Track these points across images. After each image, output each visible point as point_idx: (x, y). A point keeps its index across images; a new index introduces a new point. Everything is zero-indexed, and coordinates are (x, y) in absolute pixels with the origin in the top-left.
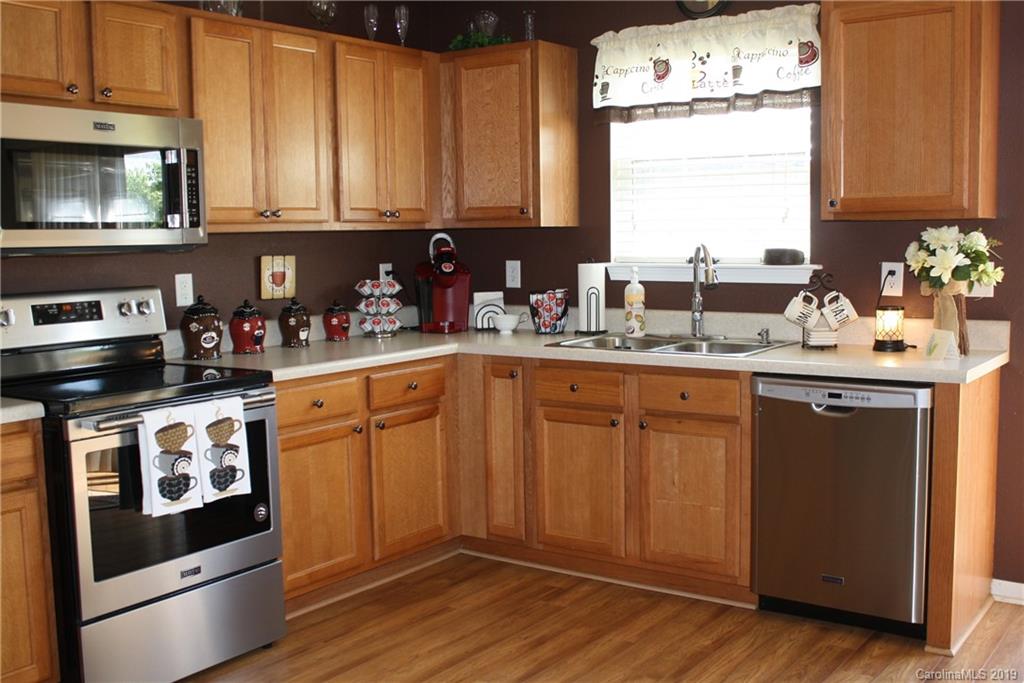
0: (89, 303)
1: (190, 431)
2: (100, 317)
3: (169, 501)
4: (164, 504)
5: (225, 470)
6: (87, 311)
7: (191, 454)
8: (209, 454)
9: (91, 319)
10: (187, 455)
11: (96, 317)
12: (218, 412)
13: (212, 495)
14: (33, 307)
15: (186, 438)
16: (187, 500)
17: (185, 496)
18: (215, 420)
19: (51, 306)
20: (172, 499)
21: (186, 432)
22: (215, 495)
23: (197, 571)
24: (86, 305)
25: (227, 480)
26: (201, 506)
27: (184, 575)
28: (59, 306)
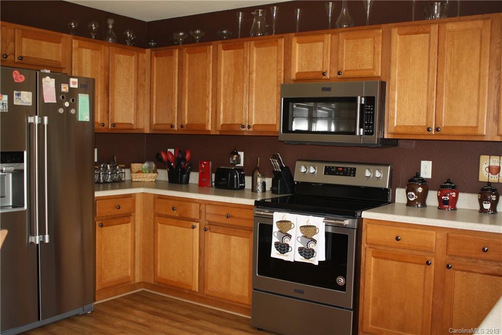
0: (351, 168)
1: (292, 226)
2: (354, 176)
3: (279, 253)
4: (278, 254)
5: (309, 249)
6: (349, 172)
7: (291, 236)
8: (299, 239)
9: (350, 176)
10: (290, 236)
11: (352, 175)
12: (308, 221)
13: (299, 258)
14: (326, 167)
15: (290, 228)
16: (287, 256)
17: (287, 254)
18: (306, 224)
19: (333, 167)
20: (281, 253)
21: (291, 226)
22: (301, 259)
23: (301, 292)
24: (349, 169)
25: (310, 255)
26: (293, 261)
27: (296, 291)
28: (337, 168)
